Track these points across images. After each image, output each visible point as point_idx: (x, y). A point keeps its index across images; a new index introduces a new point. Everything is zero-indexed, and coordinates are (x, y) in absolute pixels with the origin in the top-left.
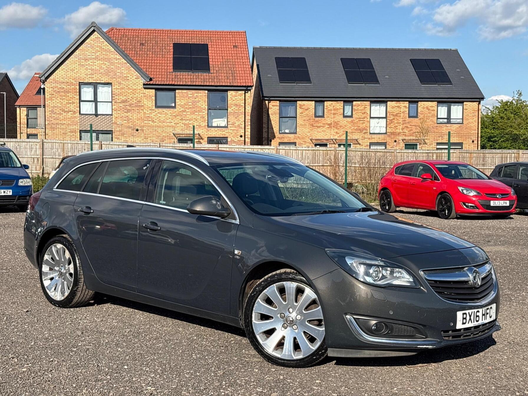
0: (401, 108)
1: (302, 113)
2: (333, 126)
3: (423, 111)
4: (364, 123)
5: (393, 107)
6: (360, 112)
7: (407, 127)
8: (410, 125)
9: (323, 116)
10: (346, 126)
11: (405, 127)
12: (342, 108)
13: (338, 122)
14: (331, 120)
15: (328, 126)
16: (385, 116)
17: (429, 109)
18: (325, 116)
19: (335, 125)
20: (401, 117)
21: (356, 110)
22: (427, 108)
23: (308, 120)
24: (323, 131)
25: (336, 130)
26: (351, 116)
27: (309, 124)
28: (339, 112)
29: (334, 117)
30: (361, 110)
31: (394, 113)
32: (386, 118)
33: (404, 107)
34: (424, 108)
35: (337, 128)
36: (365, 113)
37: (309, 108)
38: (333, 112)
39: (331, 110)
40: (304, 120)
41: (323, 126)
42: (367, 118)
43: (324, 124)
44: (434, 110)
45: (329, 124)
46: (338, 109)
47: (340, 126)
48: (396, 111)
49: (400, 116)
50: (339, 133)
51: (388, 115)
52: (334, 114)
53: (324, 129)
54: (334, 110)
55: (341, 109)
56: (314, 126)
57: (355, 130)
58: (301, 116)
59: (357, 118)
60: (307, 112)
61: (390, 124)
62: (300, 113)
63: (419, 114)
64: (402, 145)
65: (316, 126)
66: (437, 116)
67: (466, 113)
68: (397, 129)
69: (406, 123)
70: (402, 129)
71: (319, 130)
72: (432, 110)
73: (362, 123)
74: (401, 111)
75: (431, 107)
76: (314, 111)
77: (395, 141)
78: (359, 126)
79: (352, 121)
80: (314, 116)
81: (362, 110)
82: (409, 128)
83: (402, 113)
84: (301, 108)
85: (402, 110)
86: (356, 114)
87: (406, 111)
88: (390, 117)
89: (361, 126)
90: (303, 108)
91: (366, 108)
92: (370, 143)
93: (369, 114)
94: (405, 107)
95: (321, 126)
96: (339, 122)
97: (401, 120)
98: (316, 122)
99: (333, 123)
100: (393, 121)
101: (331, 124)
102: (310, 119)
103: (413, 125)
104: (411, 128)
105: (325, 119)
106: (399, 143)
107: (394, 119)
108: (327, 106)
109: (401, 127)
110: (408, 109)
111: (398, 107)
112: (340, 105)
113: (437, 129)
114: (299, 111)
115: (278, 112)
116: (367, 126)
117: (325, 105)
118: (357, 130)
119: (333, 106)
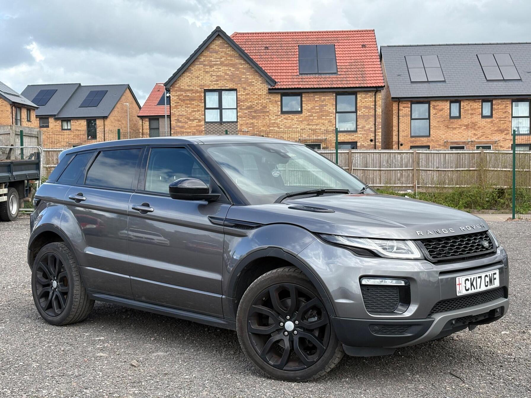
1: (436, 114)
2: (471, 127)
4: (505, 123)
6: (501, 112)
9: (459, 117)
10: (485, 127)
12: (481, 107)
13: (476, 122)
14: (468, 121)
15: (465, 128)
16: (528, 115)
18: (462, 117)
19: (473, 126)
21: (496, 109)
23: (442, 122)
24: (459, 133)
25: (474, 132)
26: (491, 116)
27: (444, 125)
28: (477, 112)
29: (472, 118)
30: (501, 109)
32: (529, 117)
35: (475, 129)
36: (506, 112)
37: (444, 109)
38: (470, 112)
39: (468, 110)
40: (438, 122)
41: (459, 128)
42: (509, 118)
43: (461, 125)
45: (465, 126)
46: (475, 109)
47: (479, 127)
50: (477, 135)
52: (472, 114)
53: (460, 130)
54: (472, 110)
55: (479, 108)
56: (450, 128)
57: (495, 131)
58: (434, 117)
59: (498, 118)
60: (441, 113)
62: (434, 114)
65: (452, 128)
71: (455, 132)
73: (503, 123)
76: (449, 111)
78: (500, 127)
79: (492, 122)
80: (449, 117)
81: (503, 109)
84: (435, 109)
86: (496, 113)
89: (502, 126)
90: (437, 109)
91: (507, 106)
92: (512, 144)
93: (511, 113)
95: (457, 128)
96: (477, 122)
98: (451, 123)
99: (470, 124)
102: (444, 120)
105: (461, 120)
108: (463, 106)
112: (478, 105)
114: (432, 112)
115: (410, 114)
116: (508, 127)
117: (462, 105)
118: (497, 131)
119: (471, 106)
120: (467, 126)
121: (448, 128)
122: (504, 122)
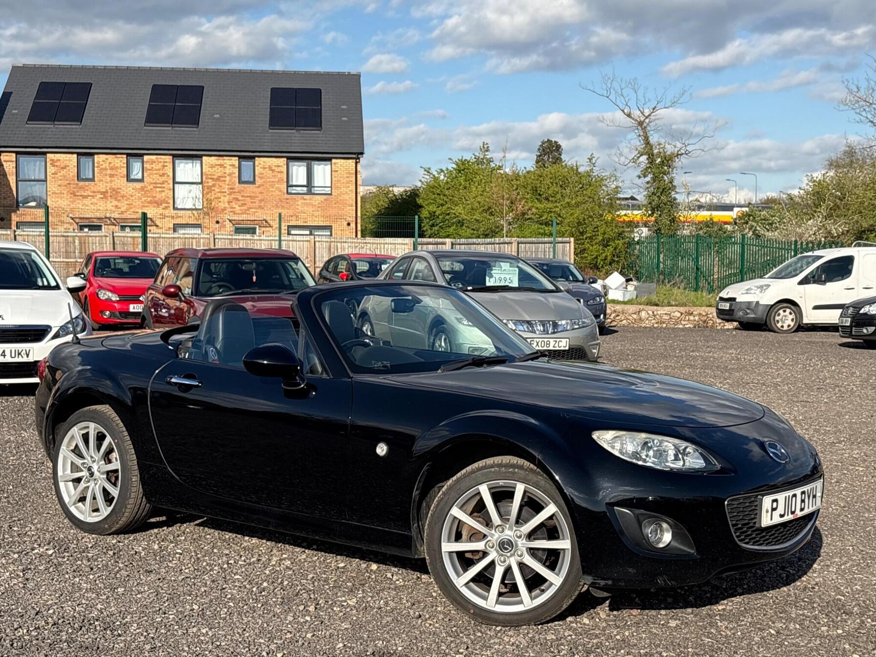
0: (225, 167)
1: (55, 173)
2: (111, 196)
3: (263, 174)
4: (163, 191)
5: (212, 166)
6: (156, 174)
7: (237, 199)
8: (242, 196)
9: (93, 180)
10: (132, 196)
11: (234, 198)
12: (125, 165)
13: (118, 188)
14: (106, 186)
15: (102, 196)
16: (200, 181)
17: (273, 171)
18: (96, 179)
19: (114, 194)
20: (227, 183)
21: (149, 170)
22: (270, 168)
23: (66, 186)
24: (92, 204)
25: (115, 203)
26: (142, 180)
27: (68, 192)
28: (120, 173)
29: (111, 181)
30: (157, 170)
31: (214, 175)
32: (201, 183)
33: (231, 165)
34: (265, 168)
35: (116, 199)
36: (163, 175)
37: (68, 166)
38: (109, 172)
39: (106, 169)
40: (60, 186)
41: (92, 196)
42: (169, 184)
43: (94, 192)
44: (282, 172)
45: (102, 193)
46: (117, 168)
47: (123, 197)
48: (218, 172)
49: (225, 181)
50: (120, 208)
51: (204, 179)
52: (111, 176)
53: (94, 200)
54: (111, 169)
55: (123, 167)
56: (78, 196)
57: (148, 203)
58: (53, 178)
59: (152, 183)
60: (63, 172)
61: (207, 194)
62: (53, 174)
63: (257, 178)
64: (229, 227)
65: (81, 196)
66: (288, 181)
67: (335, 177)
68: (220, 202)
69: (234, 192)
70: (229, 202)
71: (85, 201)
72: (279, 172)
73: (160, 191)
74: (225, 173)
75: (276, 166)
76: (76, 170)
77: (218, 222)
78: (155, 197)
79: (142, 189)
80: (76, 178)
81: (159, 170)
82: (239, 201)
83: (229, 175)
84: (54, 166)
85: (227, 171)
86: (148, 176)
87: (234, 173)
88: (208, 182)
89: (158, 196)
90: (57, 166)
91: (166, 166)
92: (174, 224)
93: (171, 176)
94: (233, 165)
95: (89, 196)
96: (121, 189)
97: (226, 188)
98: (81, 188)
99: (109, 191)
100: (213, 188)
101: (106, 192)
102: (69, 184)
103: (247, 197)
104: (243, 200)
105: (96, 184)
106: (224, 226)
107: (214, 185)
108: (98, 163)
109: (226, 199)
110: (237, 169)
111: (221, 166)
112: (121, 161)
113: (287, 203)
114: (51, 170)
115: (14, 171)
116: (168, 197)
117: (96, 161)
118: (150, 202)
119: (110, 163)
120: (104, 193)
121: (75, 195)
122: (161, 189)
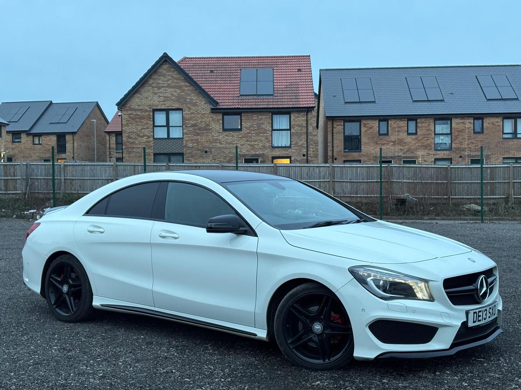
0: (466, 124)
1: (366, 131)
2: (398, 144)
3: (488, 127)
4: (429, 139)
5: (458, 124)
6: (424, 129)
7: (473, 143)
8: (476, 141)
9: (387, 134)
10: (410, 143)
11: (471, 142)
12: (407, 125)
13: (402, 139)
14: (395, 138)
15: (392, 144)
16: (449, 132)
18: (389, 134)
19: (401, 142)
20: (466, 133)
21: (421, 127)
22: (493, 124)
23: (372, 138)
24: (387, 148)
25: (400, 147)
26: (416, 134)
27: (373, 142)
28: (403, 130)
29: (398, 135)
30: (425, 127)
31: (458, 129)
32: (451, 134)
33: (469, 123)
34: (490, 123)
35: (401, 145)
36: (429, 129)
37: (373, 127)
38: (397, 129)
39: (395, 128)
40: (368, 138)
41: (387, 144)
42: (432, 135)
43: (388, 141)
44: (500, 126)
45: (393, 142)
46: (402, 127)
47: (405, 144)
48: (461, 126)
49: (465, 132)
50: (403, 150)
51: (453, 131)
52: (399, 131)
53: (388, 146)
54: (399, 127)
55: (405, 126)
56: (379, 144)
58: (365, 134)
59: (422, 135)
60: (371, 130)
61: (455, 140)
62: (365, 132)
63: (485, 130)
64: (468, 160)
66: (503, 131)
68: (462, 145)
69: (471, 139)
70: (468, 145)
71: (383, 147)
72: (498, 126)
73: (427, 140)
74: (465, 127)
75: (496, 122)
76: (378, 129)
77: (461, 157)
78: (424, 143)
79: (416, 139)
80: (378, 134)
82: (474, 143)
83: (467, 129)
84: (365, 127)
85: (467, 126)
86: (420, 131)
87: (471, 127)
88: (455, 133)
89: (426, 143)
90: (367, 127)
91: (431, 125)
92: (435, 159)
93: (433, 130)
96: (404, 139)
97: (466, 137)
98: (380, 139)
99: (397, 141)
100: (458, 137)
101: (395, 141)
102: (374, 137)
103: (479, 141)
104: (477, 143)
105: (389, 137)
106: (464, 159)
107: (459, 135)
108: (391, 124)
109: (466, 143)
110: (473, 125)
111: (463, 123)
112: (404, 123)
113: (503, 144)
114: (363, 129)
115: (343, 131)
116: (431, 143)
117: (389, 123)
118: (421, 146)
119: (397, 124)
120: (394, 142)
121: (377, 144)
122: (427, 138)
